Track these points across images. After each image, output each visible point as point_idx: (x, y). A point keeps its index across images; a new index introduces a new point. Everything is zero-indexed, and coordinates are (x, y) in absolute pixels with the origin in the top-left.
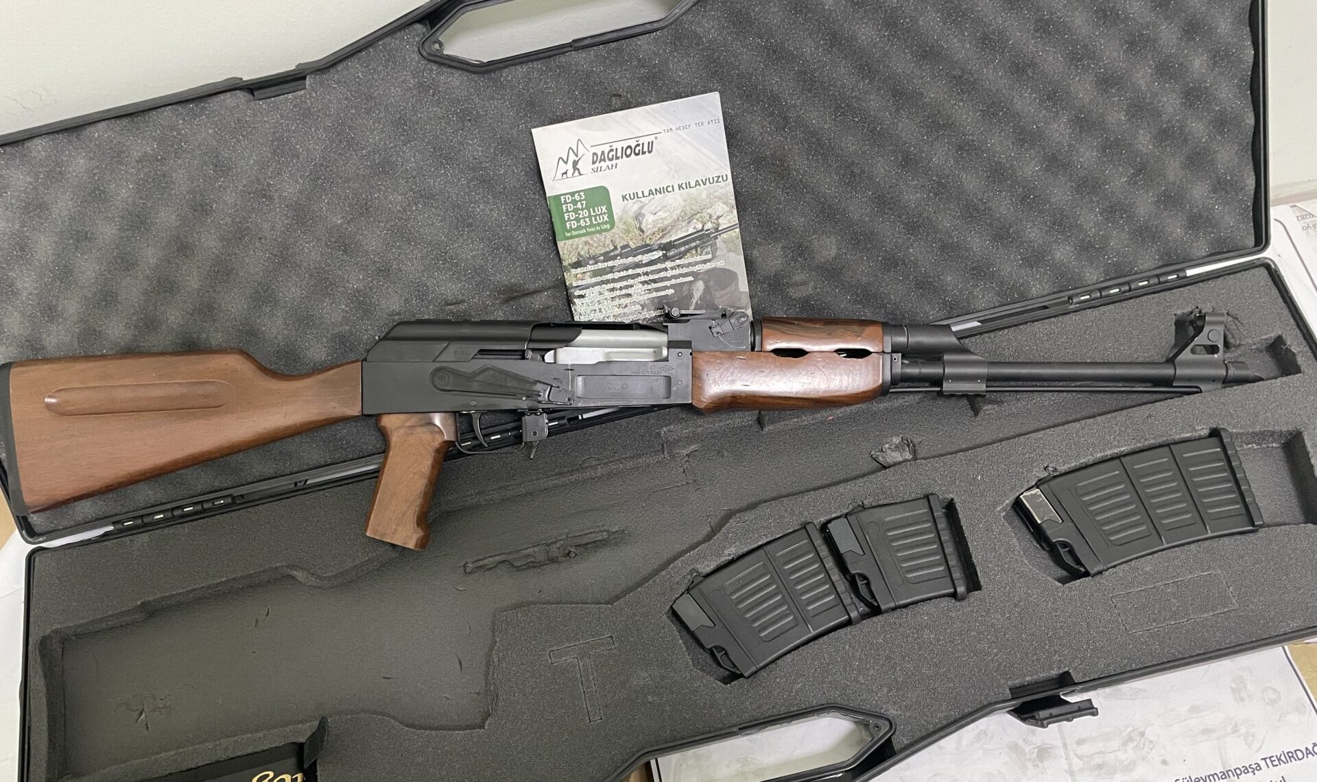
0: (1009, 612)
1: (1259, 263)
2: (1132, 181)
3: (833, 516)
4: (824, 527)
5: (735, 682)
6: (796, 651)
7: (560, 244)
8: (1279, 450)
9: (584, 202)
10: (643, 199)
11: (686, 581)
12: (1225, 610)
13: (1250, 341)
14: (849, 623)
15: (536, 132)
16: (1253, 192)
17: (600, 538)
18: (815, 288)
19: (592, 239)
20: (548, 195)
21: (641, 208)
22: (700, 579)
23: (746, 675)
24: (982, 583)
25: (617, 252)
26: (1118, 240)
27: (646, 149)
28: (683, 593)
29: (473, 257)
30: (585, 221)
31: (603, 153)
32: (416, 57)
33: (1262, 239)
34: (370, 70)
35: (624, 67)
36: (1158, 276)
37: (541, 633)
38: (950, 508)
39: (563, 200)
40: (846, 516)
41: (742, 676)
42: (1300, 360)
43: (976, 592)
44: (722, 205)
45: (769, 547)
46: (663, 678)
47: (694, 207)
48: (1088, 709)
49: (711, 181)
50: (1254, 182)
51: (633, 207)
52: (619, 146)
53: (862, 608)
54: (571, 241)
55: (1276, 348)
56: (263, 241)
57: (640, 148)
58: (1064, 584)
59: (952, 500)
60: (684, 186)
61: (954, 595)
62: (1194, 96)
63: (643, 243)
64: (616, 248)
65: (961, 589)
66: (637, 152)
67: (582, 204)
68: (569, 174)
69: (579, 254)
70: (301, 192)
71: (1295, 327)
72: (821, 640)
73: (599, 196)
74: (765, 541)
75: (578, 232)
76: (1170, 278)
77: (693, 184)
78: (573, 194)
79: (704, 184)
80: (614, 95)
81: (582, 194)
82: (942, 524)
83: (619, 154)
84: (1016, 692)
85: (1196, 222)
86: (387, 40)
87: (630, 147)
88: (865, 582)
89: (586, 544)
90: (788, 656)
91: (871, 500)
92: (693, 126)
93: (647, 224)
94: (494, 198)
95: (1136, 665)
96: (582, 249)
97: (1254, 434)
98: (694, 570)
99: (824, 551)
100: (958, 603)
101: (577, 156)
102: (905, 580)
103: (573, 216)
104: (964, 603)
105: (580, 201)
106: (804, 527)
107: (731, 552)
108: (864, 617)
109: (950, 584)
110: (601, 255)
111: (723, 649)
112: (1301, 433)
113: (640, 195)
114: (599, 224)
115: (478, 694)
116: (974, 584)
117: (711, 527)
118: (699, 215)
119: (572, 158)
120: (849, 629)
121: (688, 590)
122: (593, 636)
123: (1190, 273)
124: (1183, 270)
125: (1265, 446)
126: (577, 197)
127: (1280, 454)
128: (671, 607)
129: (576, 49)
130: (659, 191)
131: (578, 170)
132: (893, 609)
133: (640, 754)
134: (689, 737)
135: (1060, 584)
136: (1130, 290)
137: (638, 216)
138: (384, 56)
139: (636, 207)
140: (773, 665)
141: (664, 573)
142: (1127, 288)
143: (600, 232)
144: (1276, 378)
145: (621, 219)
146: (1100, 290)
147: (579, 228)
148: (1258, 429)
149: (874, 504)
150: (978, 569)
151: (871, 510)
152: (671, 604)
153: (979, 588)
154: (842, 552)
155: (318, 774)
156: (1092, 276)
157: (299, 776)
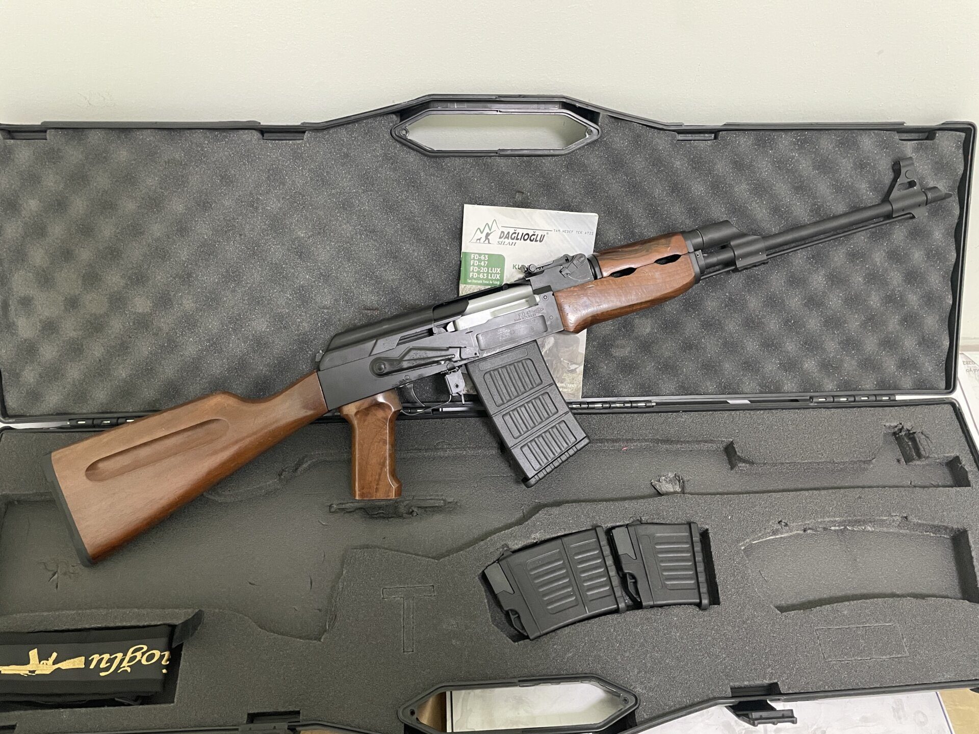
0: (738, 627)
1: (947, 401)
2: (864, 325)
3: (618, 524)
4: (609, 532)
5: (522, 642)
6: (573, 626)
7: (461, 286)
8: (948, 541)
9: (487, 262)
11: (498, 553)
12: (899, 656)
13: (936, 456)
14: (617, 611)
15: (467, 207)
16: (947, 351)
17: (437, 505)
18: (631, 352)
20: (463, 251)
22: (509, 553)
23: (531, 638)
24: (721, 600)
26: (850, 365)
28: (494, 562)
29: (393, 280)
30: (484, 275)
31: (508, 233)
32: (388, 136)
33: (950, 383)
36: (875, 395)
37: (379, 572)
38: (705, 535)
39: (472, 257)
40: (627, 526)
41: (528, 637)
42: (970, 477)
43: (716, 606)
45: (565, 539)
46: (467, 627)
48: (789, 717)
50: (948, 344)
52: (520, 231)
53: (628, 601)
54: (469, 286)
55: (953, 465)
57: (535, 237)
58: (782, 612)
59: (707, 530)
61: (699, 605)
62: (913, 277)
65: (705, 601)
66: (532, 239)
67: (485, 263)
68: (482, 240)
70: (280, 209)
71: (969, 452)
72: (593, 621)
73: (498, 261)
74: (563, 534)
75: (476, 281)
76: (884, 398)
78: (480, 254)
80: (519, 192)
81: (487, 256)
82: (698, 548)
83: (520, 237)
84: (736, 692)
85: (905, 364)
86: (370, 121)
87: (528, 234)
88: (633, 581)
89: (426, 507)
90: (566, 628)
91: (648, 517)
92: (574, 232)
95: (829, 687)
97: (935, 526)
98: (507, 545)
99: (607, 551)
100: (701, 612)
101: (490, 230)
102: (664, 586)
103: (476, 269)
104: (706, 613)
105: (484, 260)
106: (594, 528)
107: (537, 536)
108: (629, 608)
109: (697, 595)
111: (517, 613)
112: (967, 531)
114: (492, 280)
115: (320, 610)
116: (715, 599)
117: (523, 513)
120: (616, 616)
121: (498, 560)
122: (419, 583)
123: (898, 398)
124: (894, 395)
125: (939, 535)
126: (482, 257)
127: (949, 543)
128: (483, 572)
129: (500, 156)
131: (489, 240)
132: (652, 607)
133: (438, 686)
134: (478, 680)
135: (779, 612)
136: (855, 401)
140: (553, 634)
141: (482, 543)
142: (852, 399)
144: (952, 487)
146: (833, 397)
147: (478, 278)
148: (936, 523)
149: (649, 521)
150: (719, 588)
151: (646, 526)
152: (483, 569)
153: (718, 603)
154: (620, 554)
155: (183, 653)
156: (829, 385)
157: (167, 654)
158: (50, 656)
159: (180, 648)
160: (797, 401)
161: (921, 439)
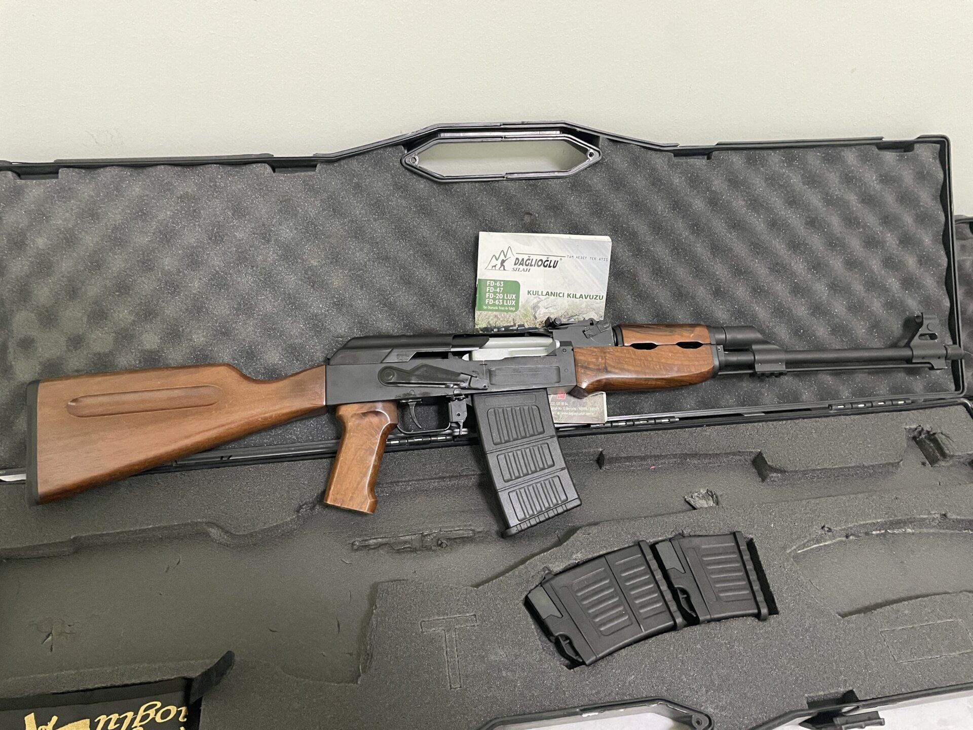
1: (958, 402)
5: (578, 668)
6: (630, 648)
7: (478, 313)
10: (541, 297)
11: (540, 576)
12: (969, 651)
14: (674, 628)
15: (482, 235)
17: (466, 535)
19: (500, 315)
20: (478, 277)
21: (538, 302)
22: (551, 576)
23: (587, 663)
24: (779, 609)
25: (514, 328)
27: (552, 265)
28: (537, 586)
30: (499, 301)
31: (523, 259)
36: (891, 400)
37: (415, 606)
38: (751, 545)
39: (488, 283)
40: (670, 540)
41: (583, 663)
43: (775, 616)
44: (594, 314)
45: (608, 557)
47: (574, 311)
48: (875, 718)
49: (591, 297)
52: (534, 258)
54: (485, 313)
57: (548, 263)
58: (843, 617)
59: (752, 539)
60: (571, 296)
61: (758, 616)
64: (515, 325)
66: (546, 264)
67: (500, 290)
68: (497, 267)
69: (489, 322)
72: (650, 641)
73: (513, 287)
74: (605, 552)
75: (492, 308)
76: (899, 402)
77: (578, 296)
78: (495, 281)
79: (586, 298)
81: (502, 283)
87: (541, 260)
88: (685, 596)
89: (455, 539)
90: (623, 650)
92: (588, 258)
93: (540, 314)
95: (905, 689)
96: (492, 319)
98: (547, 568)
100: (761, 623)
101: (505, 257)
102: (718, 598)
103: (492, 295)
104: (766, 624)
105: (500, 287)
106: (638, 544)
110: (504, 327)
111: (568, 638)
113: (540, 293)
114: (508, 306)
116: (773, 610)
117: (559, 537)
118: (576, 317)
120: (673, 633)
121: (541, 584)
122: (460, 613)
126: (498, 284)
128: (527, 597)
130: (553, 294)
131: (504, 266)
132: (709, 621)
135: (840, 617)
136: (872, 406)
137: (535, 307)
139: (535, 301)
141: (521, 567)
145: (523, 306)
146: (851, 403)
147: (494, 305)
149: (691, 534)
150: (775, 597)
152: (526, 593)
153: (777, 612)
154: (667, 568)
155: (202, 708)
156: (845, 393)
157: (184, 709)
158: (50, 720)
159: (199, 703)
161: (941, 438)
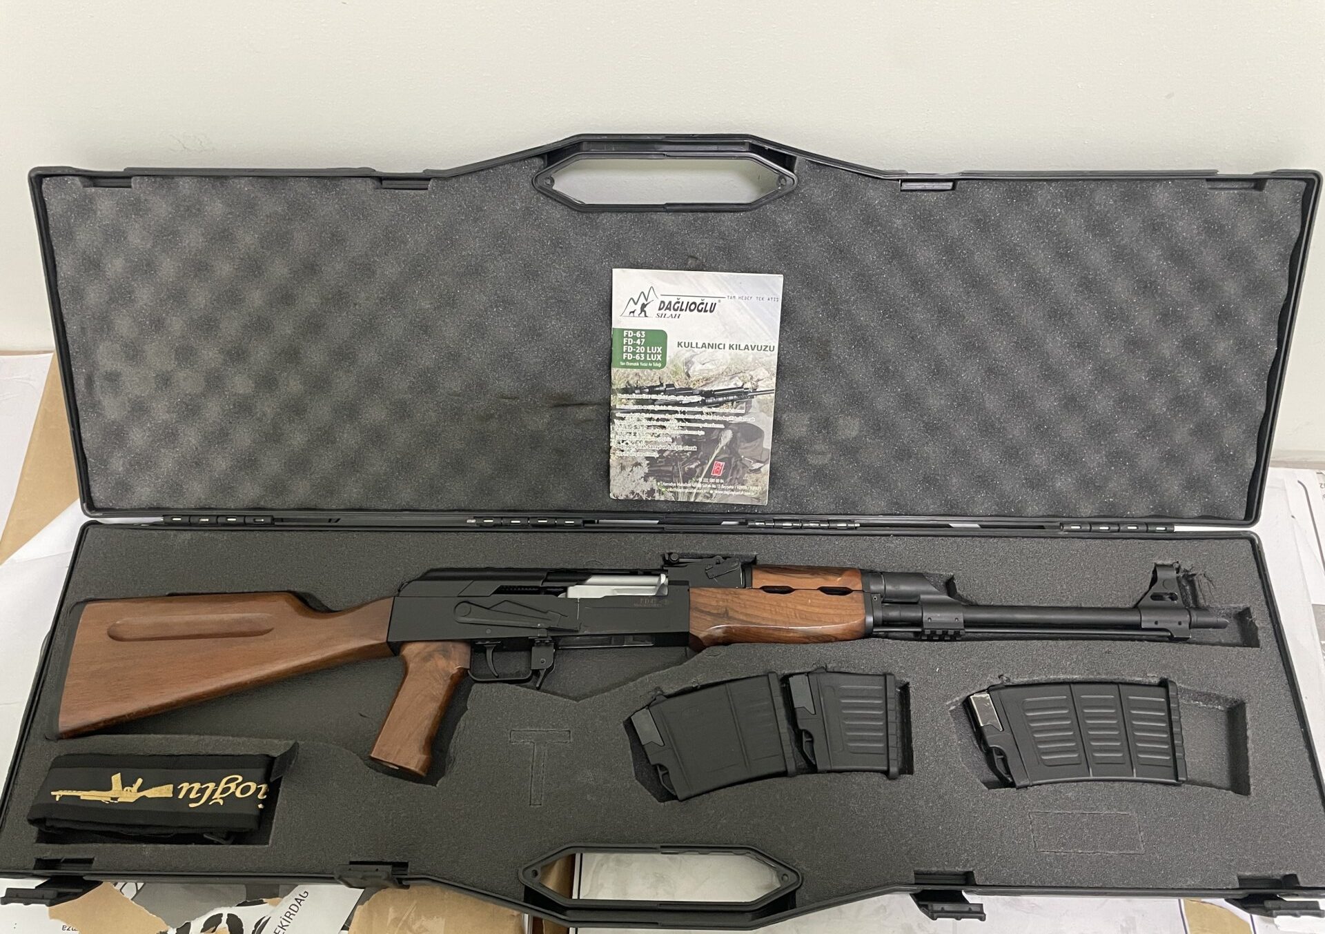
0: (933, 802)
2: (1141, 435)
3: (797, 671)
4: (785, 680)
5: (669, 802)
7: (614, 370)
8: (1223, 713)
9: (643, 340)
10: (696, 350)
12: (1132, 852)
13: (1219, 606)
14: (784, 774)
15: (616, 272)
16: (1251, 471)
18: (832, 459)
19: (643, 372)
20: (613, 327)
21: (692, 357)
23: (680, 798)
24: (915, 769)
25: (661, 388)
26: (1118, 484)
27: (708, 308)
29: (536, 363)
30: (640, 356)
31: (670, 303)
32: (528, 186)
33: (1252, 513)
34: (486, 187)
35: (706, 235)
36: (1147, 524)
38: (905, 689)
39: (625, 334)
40: (808, 674)
41: (676, 797)
42: (1261, 635)
43: (908, 776)
44: (764, 370)
46: (605, 781)
47: (738, 367)
48: (978, 913)
49: (759, 349)
50: (1254, 462)
51: (686, 354)
52: (685, 300)
53: (802, 763)
54: (622, 370)
55: (1243, 616)
56: (357, 307)
57: (704, 306)
58: (989, 789)
59: (908, 683)
60: (734, 347)
61: (886, 773)
63: (687, 387)
64: (662, 385)
65: (894, 770)
66: (700, 308)
67: (641, 342)
68: (637, 313)
69: (628, 382)
70: (400, 274)
71: (1264, 603)
73: (658, 338)
74: (728, 678)
75: (631, 364)
76: (1158, 528)
77: (742, 347)
78: (635, 331)
79: (753, 350)
80: (692, 257)
81: (643, 333)
82: (893, 705)
83: (684, 307)
84: (919, 878)
85: (1194, 485)
86: (508, 166)
87: (695, 303)
88: (810, 739)
90: (722, 790)
91: (835, 665)
92: (754, 299)
93: (694, 371)
94: (566, 317)
96: (632, 379)
97: (1201, 694)
98: (658, 688)
99: (779, 702)
100: (888, 781)
101: (647, 300)
102: (846, 747)
103: (631, 349)
104: (894, 783)
105: (640, 338)
106: (767, 675)
107: (696, 680)
109: (886, 763)
110: (648, 388)
112: (1245, 704)
113: (694, 345)
114: (652, 361)
116: (907, 767)
118: (741, 374)
119: (642, 300)
120: (784, 779)
123: (1178, 528)
124: (1172, 524)
125: (1211, 706)
126: (638, 334)
127: (1223, 718)
128: (630, 718)
129: (668, 211)
130: (711, 346)
131: (645, 312)
132: (829, 772)
133: (567, 846)
134: (614, 842)
135: (985, 788)
136: (1119, 531)
137: (688, 363)
138: (501, 178)
139: (688, 355)
140: (707, 795)
142: (1116, 528)
143: (651, 368)
144: (1234, 645)
145: (672, 362)
146: (1090, 524)
147: (634, 360)
148: (1205, 690)
149: (836, 670)
150: (914, 753)
151: (832, 675)
152: (630, 715)
153: (911, 772)
154: (795, 706)
155: (280, 789)
156: (1087, 509)
157: (264, 787)
158: (135, 782)
159: (278, 782)
160: (1042, 527)
161: (1202, 583)
